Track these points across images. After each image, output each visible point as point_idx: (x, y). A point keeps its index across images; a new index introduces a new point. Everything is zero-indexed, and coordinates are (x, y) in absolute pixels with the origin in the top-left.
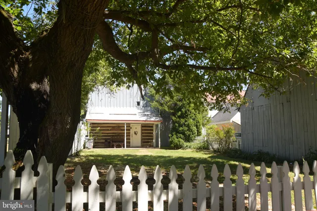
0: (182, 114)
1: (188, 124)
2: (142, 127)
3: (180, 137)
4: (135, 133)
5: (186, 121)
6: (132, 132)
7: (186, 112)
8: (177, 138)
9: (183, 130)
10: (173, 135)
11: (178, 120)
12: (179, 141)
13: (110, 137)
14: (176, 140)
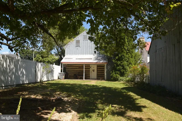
0: (119, 58)
1: (123, 65)
2: (97, 66)
3: (118, 74)
4: (93, 71)
5: (121, 63)
6: (91, 70)
7: (121, 56)
8: (116, 74)
9: (119, 69)
10: (113, 72)
11: (116, 62)
12: (117, 76)
13: (77, 73)
14: (115, 75)
